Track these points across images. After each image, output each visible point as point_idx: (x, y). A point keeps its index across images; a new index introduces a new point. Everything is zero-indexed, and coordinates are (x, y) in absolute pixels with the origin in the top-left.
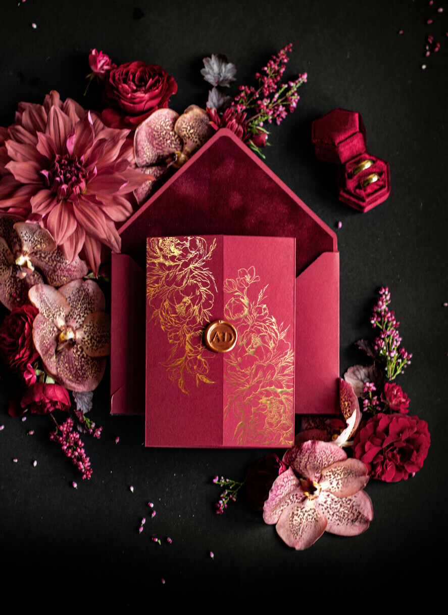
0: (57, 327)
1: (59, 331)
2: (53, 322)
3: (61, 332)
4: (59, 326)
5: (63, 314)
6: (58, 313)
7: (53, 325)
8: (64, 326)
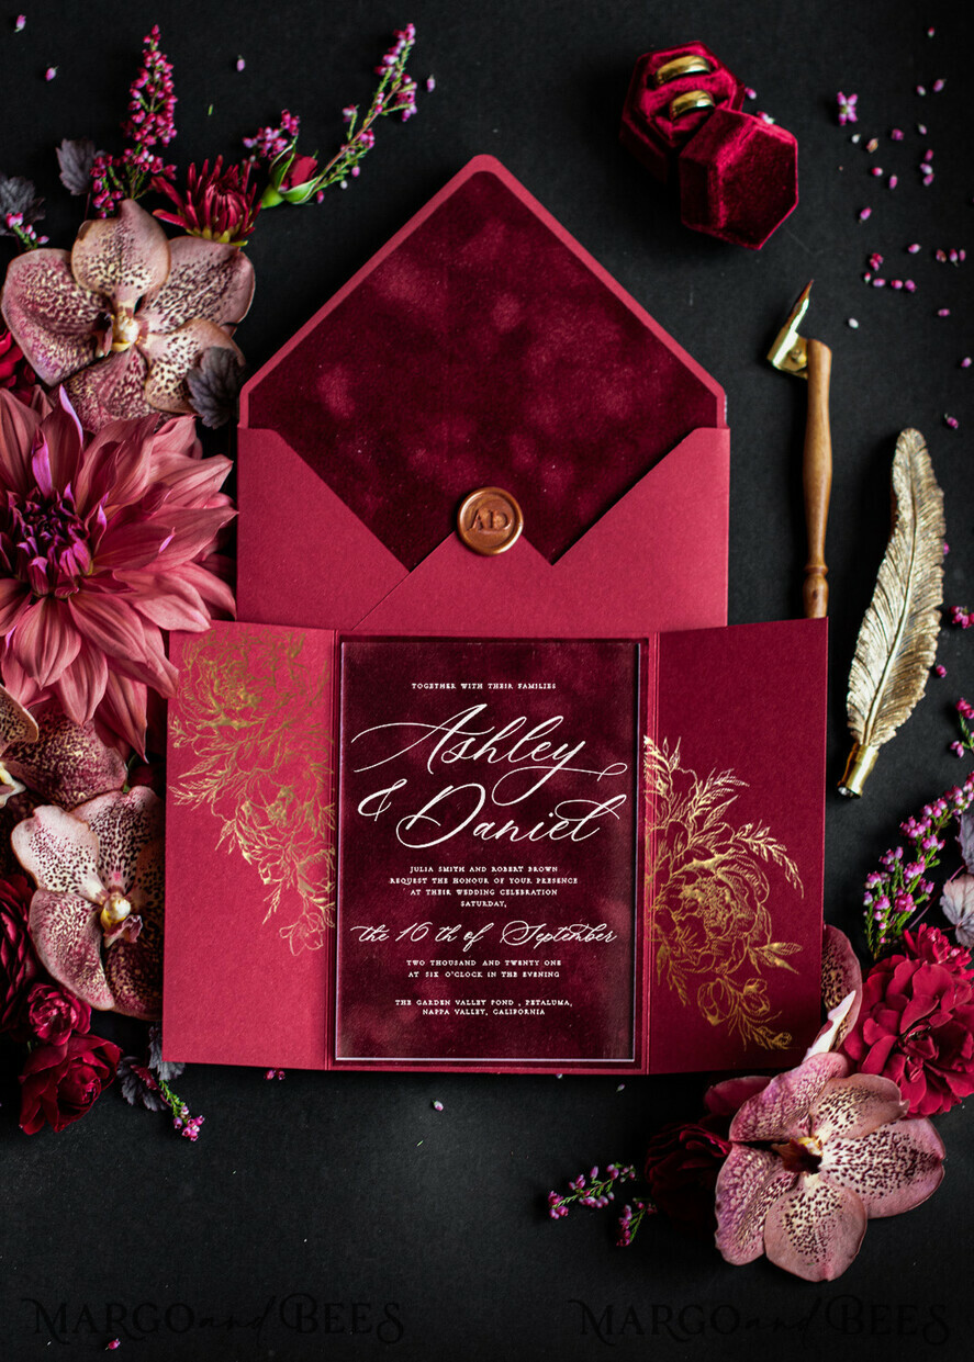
0: (89, 901)
1: (97, 907)
2: (77, 892)
3: (102, 907)
4: (93, 896)
5: (91, 866)
6: (81, 868)
7: (79, 900)
8: (103, 893)
